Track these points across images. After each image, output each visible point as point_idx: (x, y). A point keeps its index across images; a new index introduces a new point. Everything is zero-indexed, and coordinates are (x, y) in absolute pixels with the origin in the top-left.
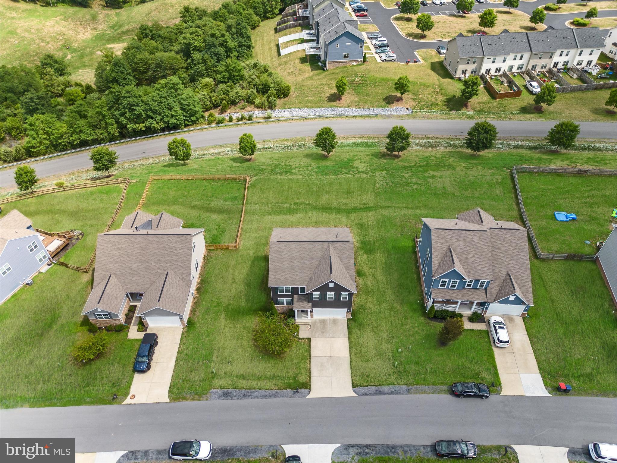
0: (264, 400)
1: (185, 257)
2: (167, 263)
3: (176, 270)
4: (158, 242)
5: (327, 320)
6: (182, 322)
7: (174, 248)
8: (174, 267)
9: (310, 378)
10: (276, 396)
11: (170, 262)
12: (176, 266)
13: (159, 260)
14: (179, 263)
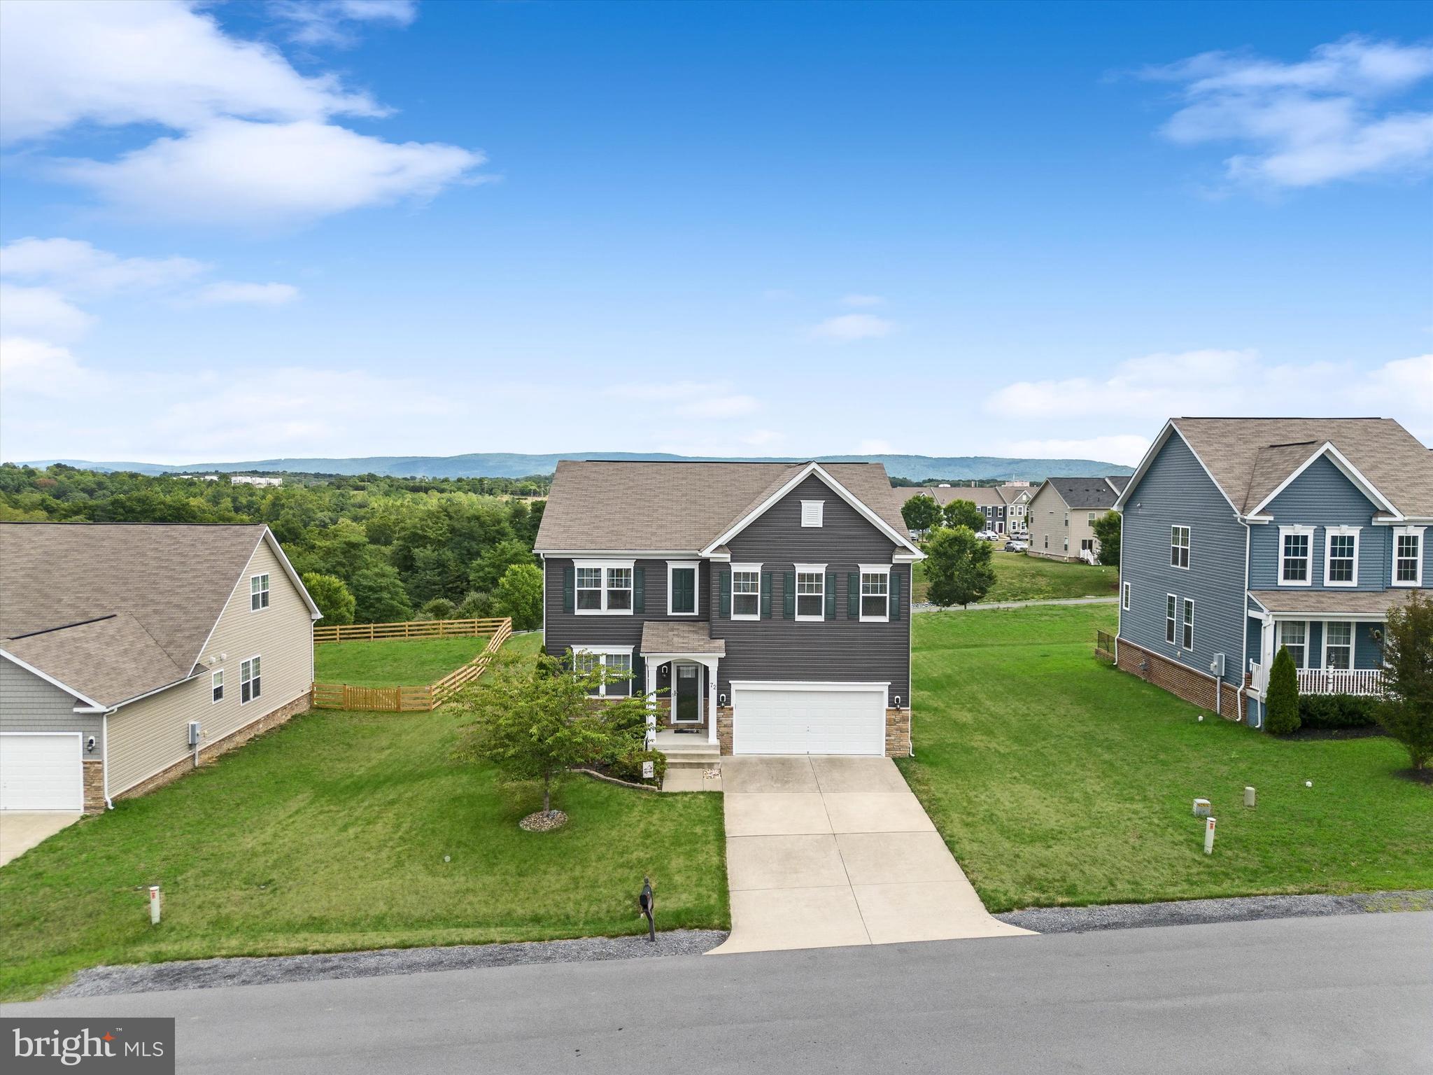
0: (423, 976)
1: (211, 582)
2: (124, 599)
3: (155, 619)
4: (125, 542)
5: (797, 760)
6: (92, 775)
7: (177, 559)
8: (149, 609)
9: (724, 893)
10: (498, 961)
11: (143, 597)
12: (160, 607)
13: (100, 590)
14: (175, 600)
